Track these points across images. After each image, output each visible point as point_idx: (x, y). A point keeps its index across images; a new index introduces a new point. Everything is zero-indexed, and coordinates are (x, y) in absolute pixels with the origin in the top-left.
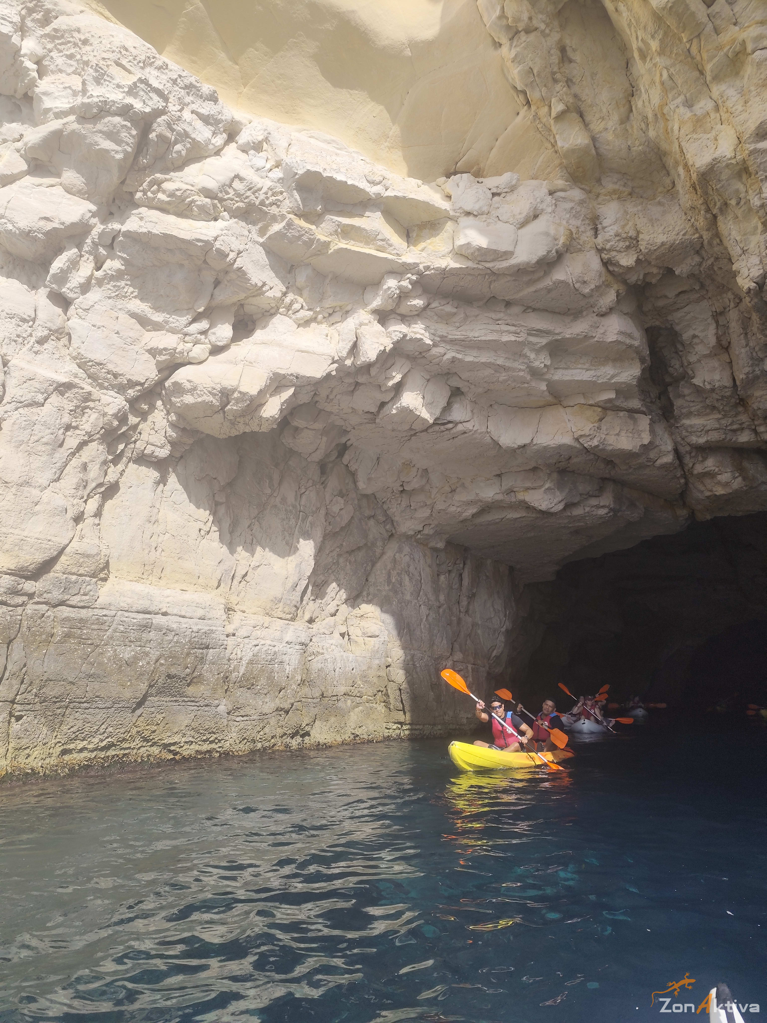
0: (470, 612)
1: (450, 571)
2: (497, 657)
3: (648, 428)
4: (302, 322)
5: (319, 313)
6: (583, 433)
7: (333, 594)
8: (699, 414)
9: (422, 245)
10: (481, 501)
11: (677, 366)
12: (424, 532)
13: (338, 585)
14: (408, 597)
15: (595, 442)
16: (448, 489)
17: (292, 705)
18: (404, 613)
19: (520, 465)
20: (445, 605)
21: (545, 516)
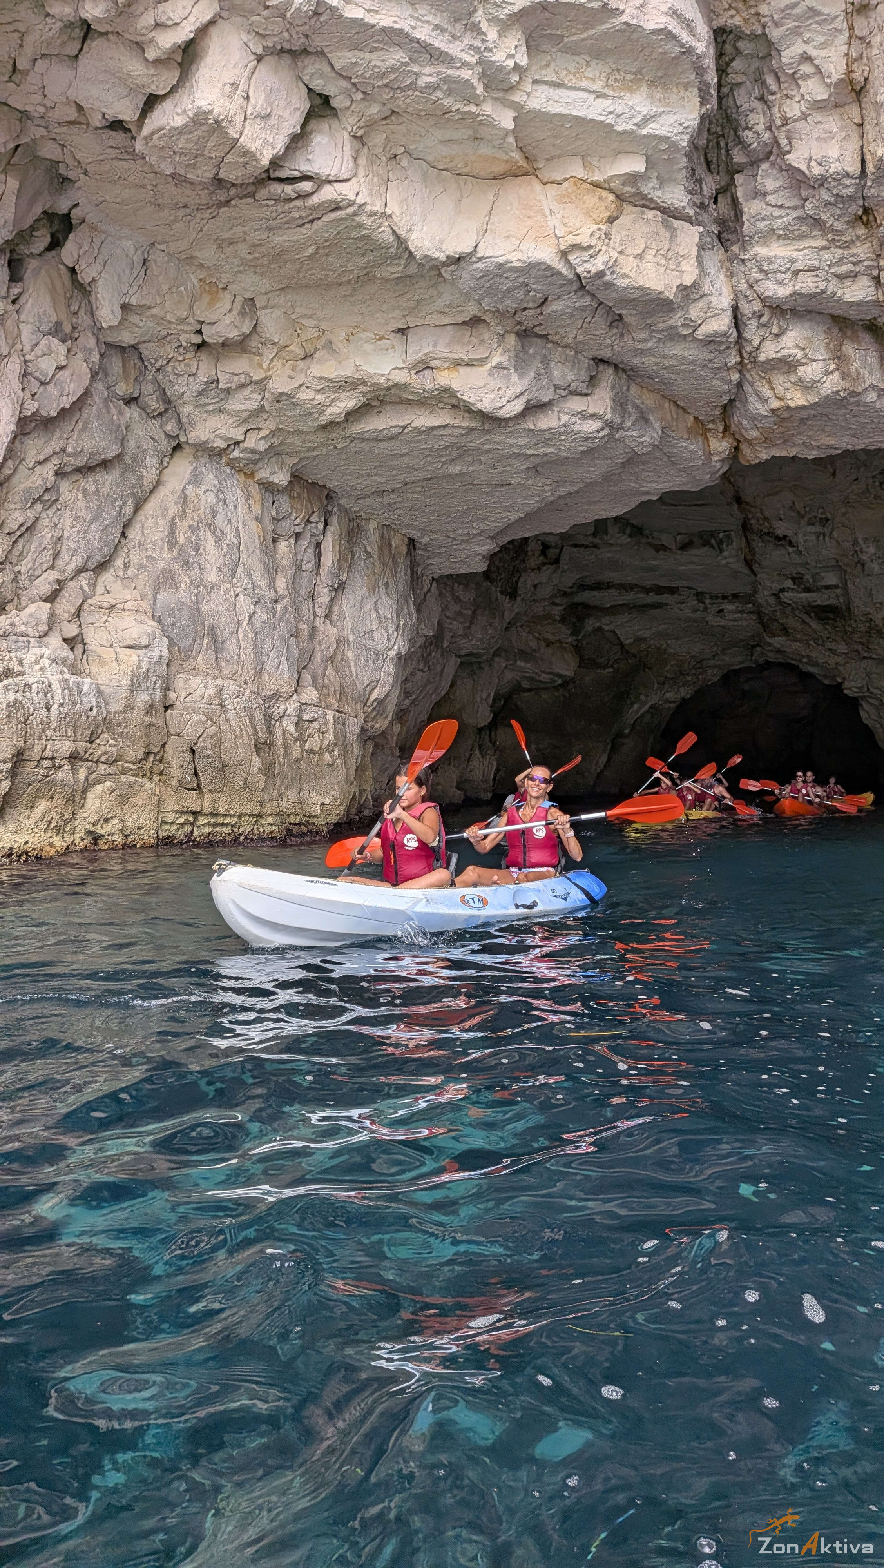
0: (334, 618)
1: (298, 535)
2: (380, 702)
3: (694, 253)
6: (577, 240)
7: (47, 557)
8: (787, 236)
10: (364, 383)
11: (760, 128)
12: (245, 445)
14: (212, 576)
15: (598, 265)
16: (298, 351)
18: (203, 607)
19: (447, 310)
20: (288, 599)
21: (487, 427)
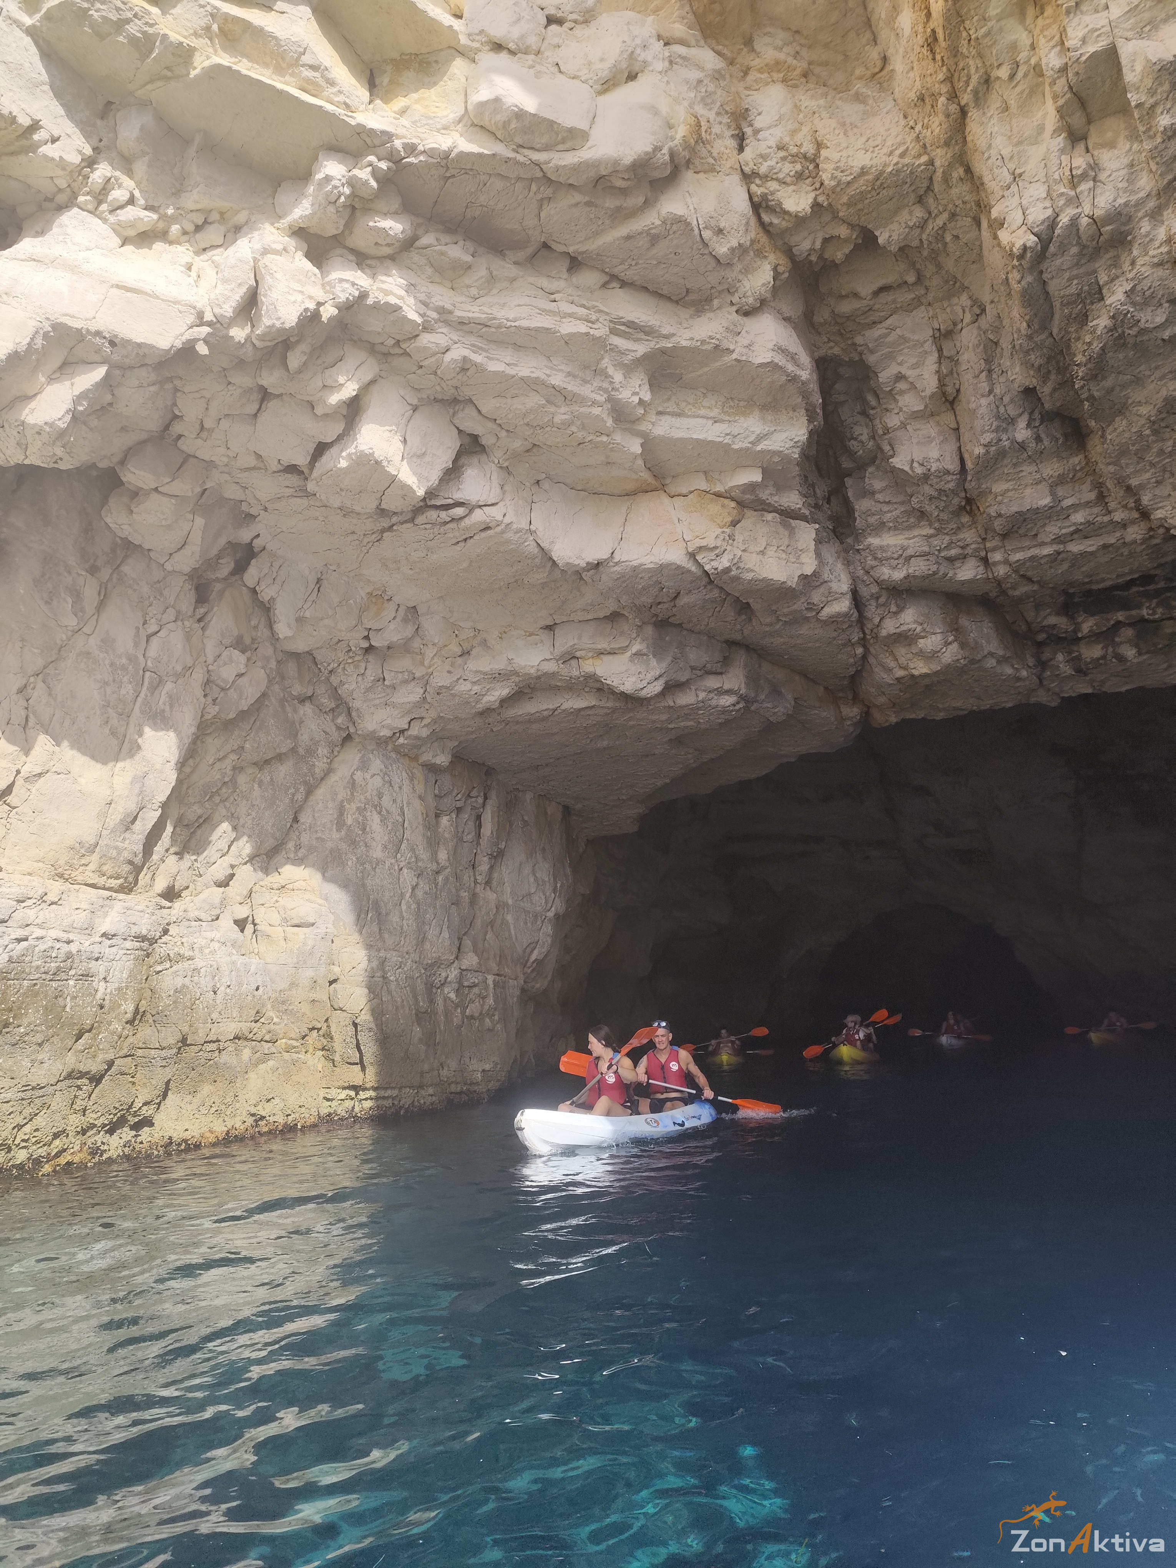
0: (494, 884)
1: (459, 810)
2: (539, 962)
3: (812, 547)
4: (132, 233)
5: (172, 220)
6: (703, 543)
7: (223, 844)
8: (897, 527)
9: (400, 102)
10: (517, 674)
11: (864, 438)
12: (409, 733)
13: (235, 828)
14: (377, 853)
15: (724, 562)
16: (455, 649)
17: (110, 1064)
18: (369, 882)
19: (589, 608)
20: (449, 870)
21: (630, 706)
